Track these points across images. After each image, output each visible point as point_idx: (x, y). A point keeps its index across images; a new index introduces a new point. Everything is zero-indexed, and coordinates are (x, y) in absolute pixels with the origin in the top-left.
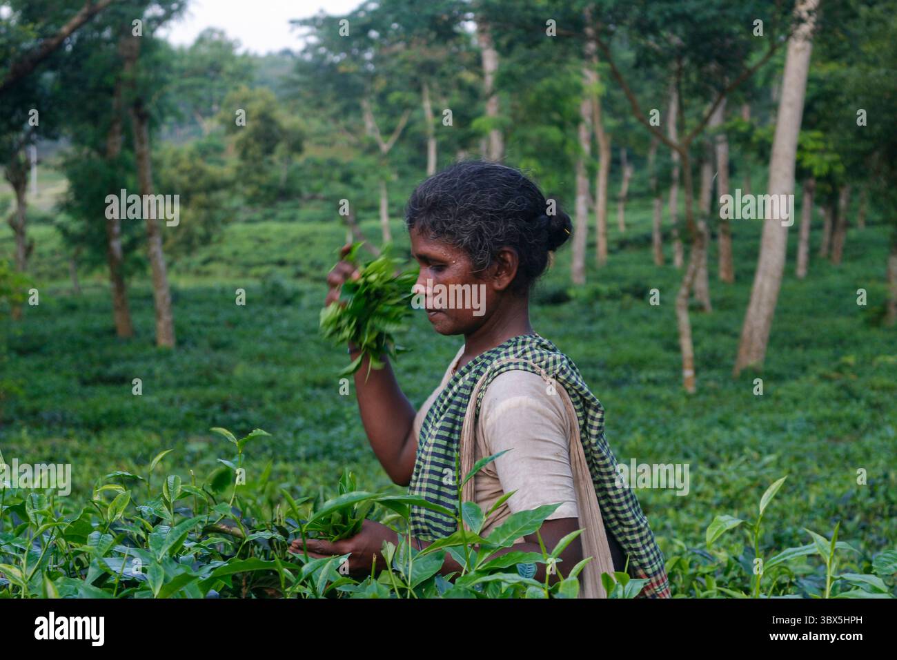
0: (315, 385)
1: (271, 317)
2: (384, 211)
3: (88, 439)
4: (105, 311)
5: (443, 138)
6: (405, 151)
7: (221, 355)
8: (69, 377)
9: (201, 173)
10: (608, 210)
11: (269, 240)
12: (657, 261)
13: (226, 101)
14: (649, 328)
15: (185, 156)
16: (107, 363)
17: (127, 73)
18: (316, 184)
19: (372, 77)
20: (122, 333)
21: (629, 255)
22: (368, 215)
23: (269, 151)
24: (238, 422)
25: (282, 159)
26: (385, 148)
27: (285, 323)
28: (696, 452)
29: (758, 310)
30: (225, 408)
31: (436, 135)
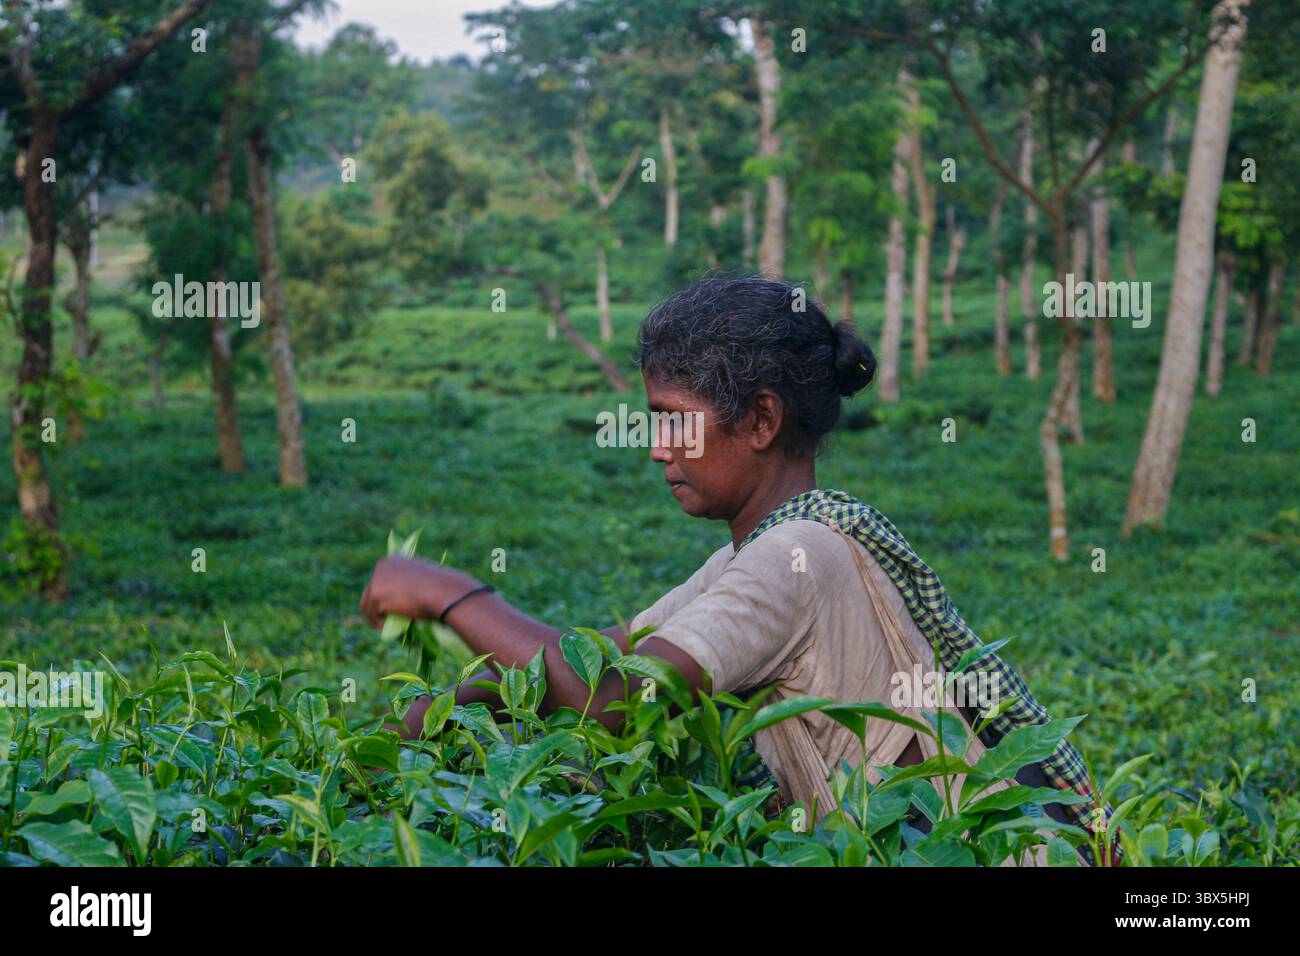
0: (512, 544)
1: (443, 444)
2: (602, 294)
3: (197, 618)
4: (202, 434)
5: (691, 188)
6: (633, 207)
7: (378, 499)
8: (156, 529)
9: (340, 235)
10: (931, 295)
11: (435, 334)
12: (1002, 369)
13: (375, 132)
14: (996, 467)
15: (315, 210)
16: (210, 509)
17: (242, 89)
18: (504, 253)
19: (587, 98)
20: (228, 465)
21: (959, 360)
22: (578, 298)
23: (438, 204)
25: (456, 217)
26: (605, 201)
27: (464, 454)
28: (1081, 648)
29: (1159, 441)
31: (679, 183)
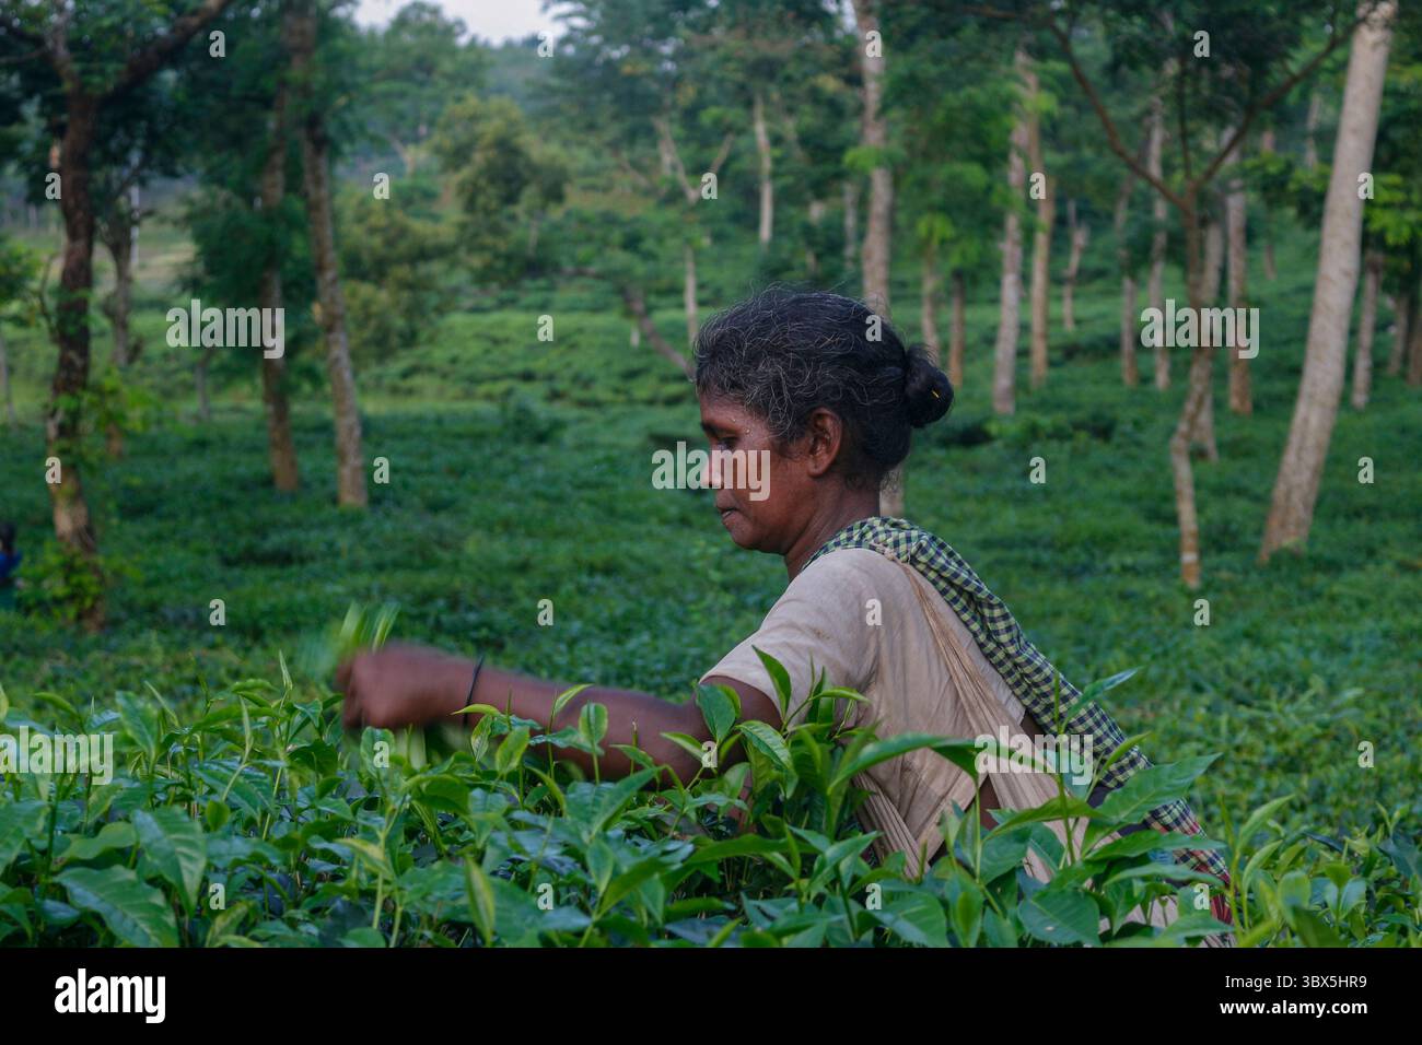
0: (592, 570)
1: (516, 460)
2: (690, 296)
3: (247, 650)
4: (254, 449)
5: (787, 180)
6: (723, 202)
7: (444, 520)
8: (203, 553)
9: (403, 232)
10: (1050, 298)
11: (507, 340)
12: (1128, 379)
13: (442, 120)
14: (1120, 486)
15: (377, 206)
16: (261, 531)
17: (296, 72)
18: (583, 252)
19: (674, 82)
20: (280, 484)
21: (1080, 369)
22: (663, 302)
23: (511, 199)
24: (477, 627)
25: (530, 213)
26: (692, 195)
27: (540, 472)
28: (1214, 684)
29: (1299, 458)
30: (454, 603)
31: (774, 175)
